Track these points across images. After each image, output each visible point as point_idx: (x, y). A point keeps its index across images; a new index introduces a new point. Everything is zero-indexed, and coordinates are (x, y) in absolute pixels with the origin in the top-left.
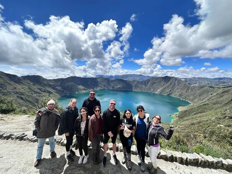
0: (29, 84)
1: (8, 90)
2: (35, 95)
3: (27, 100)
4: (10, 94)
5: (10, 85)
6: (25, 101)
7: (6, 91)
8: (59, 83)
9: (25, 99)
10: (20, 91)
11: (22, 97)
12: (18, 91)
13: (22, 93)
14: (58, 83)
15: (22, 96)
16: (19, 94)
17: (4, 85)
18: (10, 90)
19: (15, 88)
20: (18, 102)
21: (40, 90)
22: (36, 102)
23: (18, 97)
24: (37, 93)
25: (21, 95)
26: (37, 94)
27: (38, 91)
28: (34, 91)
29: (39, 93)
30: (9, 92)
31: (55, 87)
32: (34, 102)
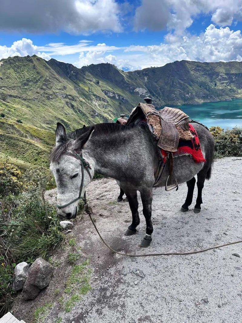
0: (91, 81)
1: (54, 90)
2: (97, 104)
3: (79, 111)
4: (57, 97)
5: (58, 81)
6: (76, 112)
7: (50, 92)
8: (146, 78)
9: (77, 108)
10: (71, 94)
11: (72, 103)
12: (68, 94)
13: (72, 97)
14: (144, 79)
15: (74, 103)
16: (70, 99)
17: (50, 81)
18: (57, 91)
19: (64, 87)
20: (65, 111)
21: (106, 94)
22: (92, 115)
23: (67, 103)
24: (100, 100)
25: (72, 100)
26: (100, 103)
27: (103, 95)
28: (96, 95)
29: (103, 101)
30: (54, 93)
31: (134, 89)
32: (88, 115)
